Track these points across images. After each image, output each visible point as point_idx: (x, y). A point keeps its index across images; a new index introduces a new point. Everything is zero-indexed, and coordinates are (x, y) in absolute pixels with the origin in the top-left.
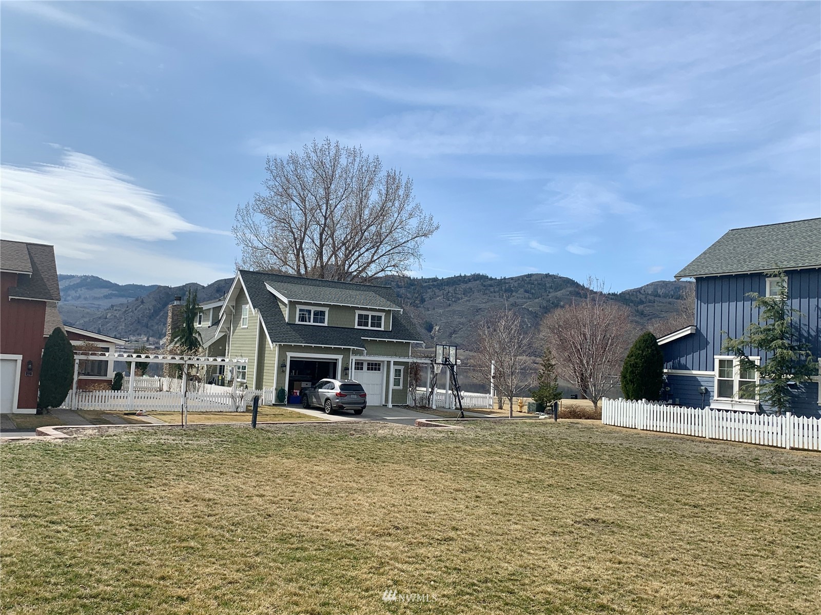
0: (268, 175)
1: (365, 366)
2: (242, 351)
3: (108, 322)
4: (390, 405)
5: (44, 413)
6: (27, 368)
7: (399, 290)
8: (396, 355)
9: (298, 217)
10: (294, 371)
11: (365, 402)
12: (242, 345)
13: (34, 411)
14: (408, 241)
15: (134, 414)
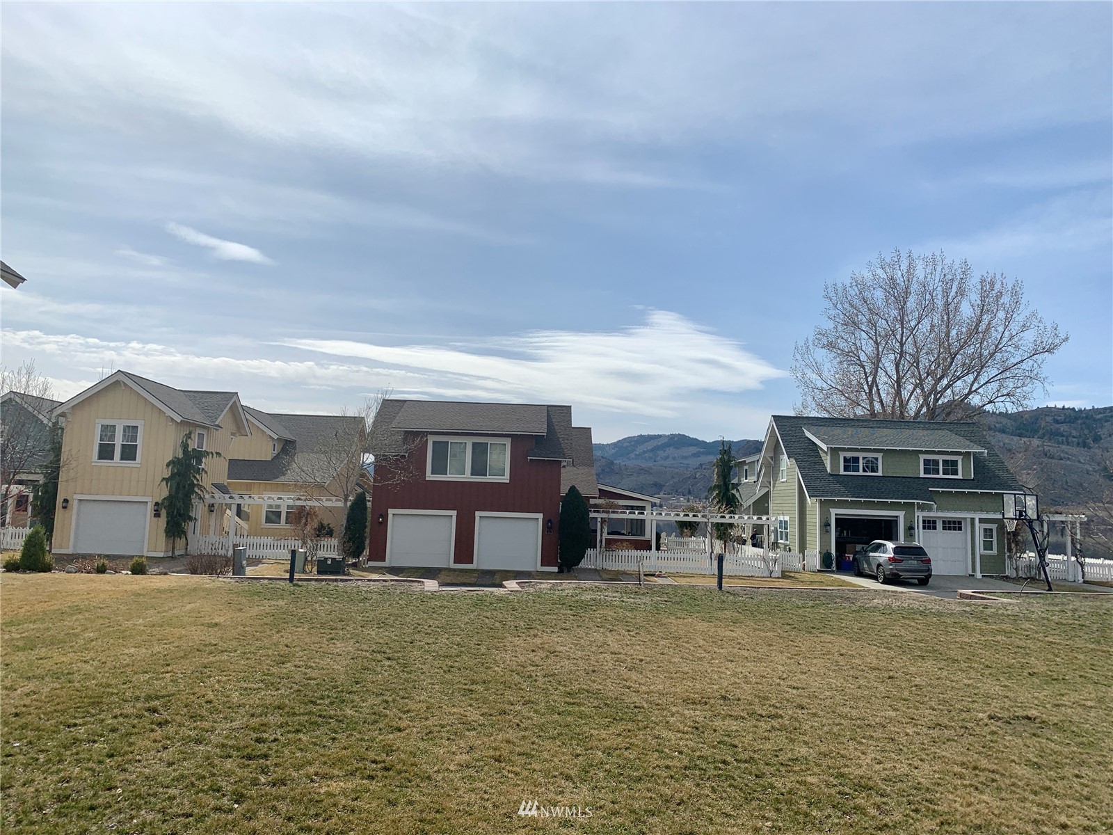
1: (939, 525)
2: (784, 509)
3: (697, 483)
4: (979, 575)
5: (565, 571)
6: (547, 527)
8: (982, 511)
9: (868, 347)
10: (845, 532)
11: (929, 570)
12: (783, 502)
13: (555, 569)
14: (1022, 361)
15: (653, 575)
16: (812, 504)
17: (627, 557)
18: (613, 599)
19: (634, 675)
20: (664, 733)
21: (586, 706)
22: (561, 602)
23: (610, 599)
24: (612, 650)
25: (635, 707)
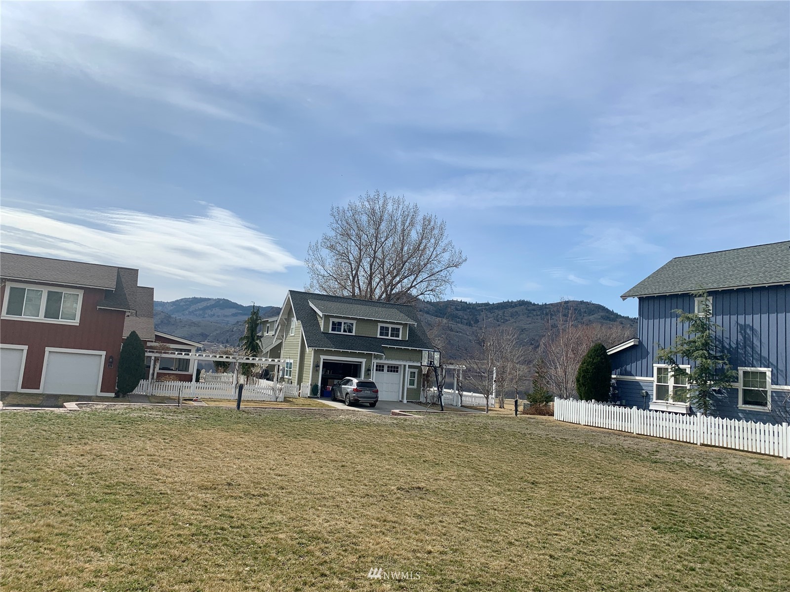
0: (332, 220)
1: (386, 369)
2: (291, 354)
3: (233, 335)
4: (405, 401)
5: (121, 396)
6: (108, 362)
7: (457, 312)
8: (410, 360)
9: (355, 251)
10: (328, 371)
11: (377, 397)
12: (290, 350)
13: (113, 395)
14: (441, 271)
15: (191, 400)
16: (309, 351)
17: (172, 386)
18: (156, 416)
19: (163, 471)
20: (181, 511)
21: (120, 495)
22: (112, 418)
23: (154, 416)
24: (149, 453)
25: (161, 493)
